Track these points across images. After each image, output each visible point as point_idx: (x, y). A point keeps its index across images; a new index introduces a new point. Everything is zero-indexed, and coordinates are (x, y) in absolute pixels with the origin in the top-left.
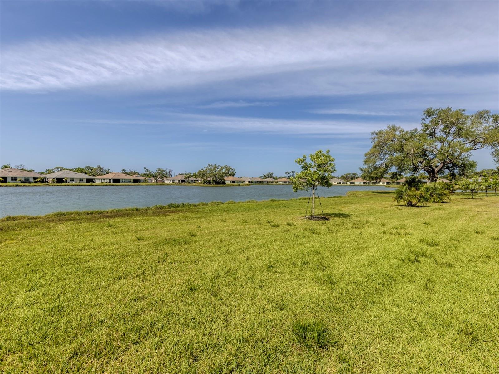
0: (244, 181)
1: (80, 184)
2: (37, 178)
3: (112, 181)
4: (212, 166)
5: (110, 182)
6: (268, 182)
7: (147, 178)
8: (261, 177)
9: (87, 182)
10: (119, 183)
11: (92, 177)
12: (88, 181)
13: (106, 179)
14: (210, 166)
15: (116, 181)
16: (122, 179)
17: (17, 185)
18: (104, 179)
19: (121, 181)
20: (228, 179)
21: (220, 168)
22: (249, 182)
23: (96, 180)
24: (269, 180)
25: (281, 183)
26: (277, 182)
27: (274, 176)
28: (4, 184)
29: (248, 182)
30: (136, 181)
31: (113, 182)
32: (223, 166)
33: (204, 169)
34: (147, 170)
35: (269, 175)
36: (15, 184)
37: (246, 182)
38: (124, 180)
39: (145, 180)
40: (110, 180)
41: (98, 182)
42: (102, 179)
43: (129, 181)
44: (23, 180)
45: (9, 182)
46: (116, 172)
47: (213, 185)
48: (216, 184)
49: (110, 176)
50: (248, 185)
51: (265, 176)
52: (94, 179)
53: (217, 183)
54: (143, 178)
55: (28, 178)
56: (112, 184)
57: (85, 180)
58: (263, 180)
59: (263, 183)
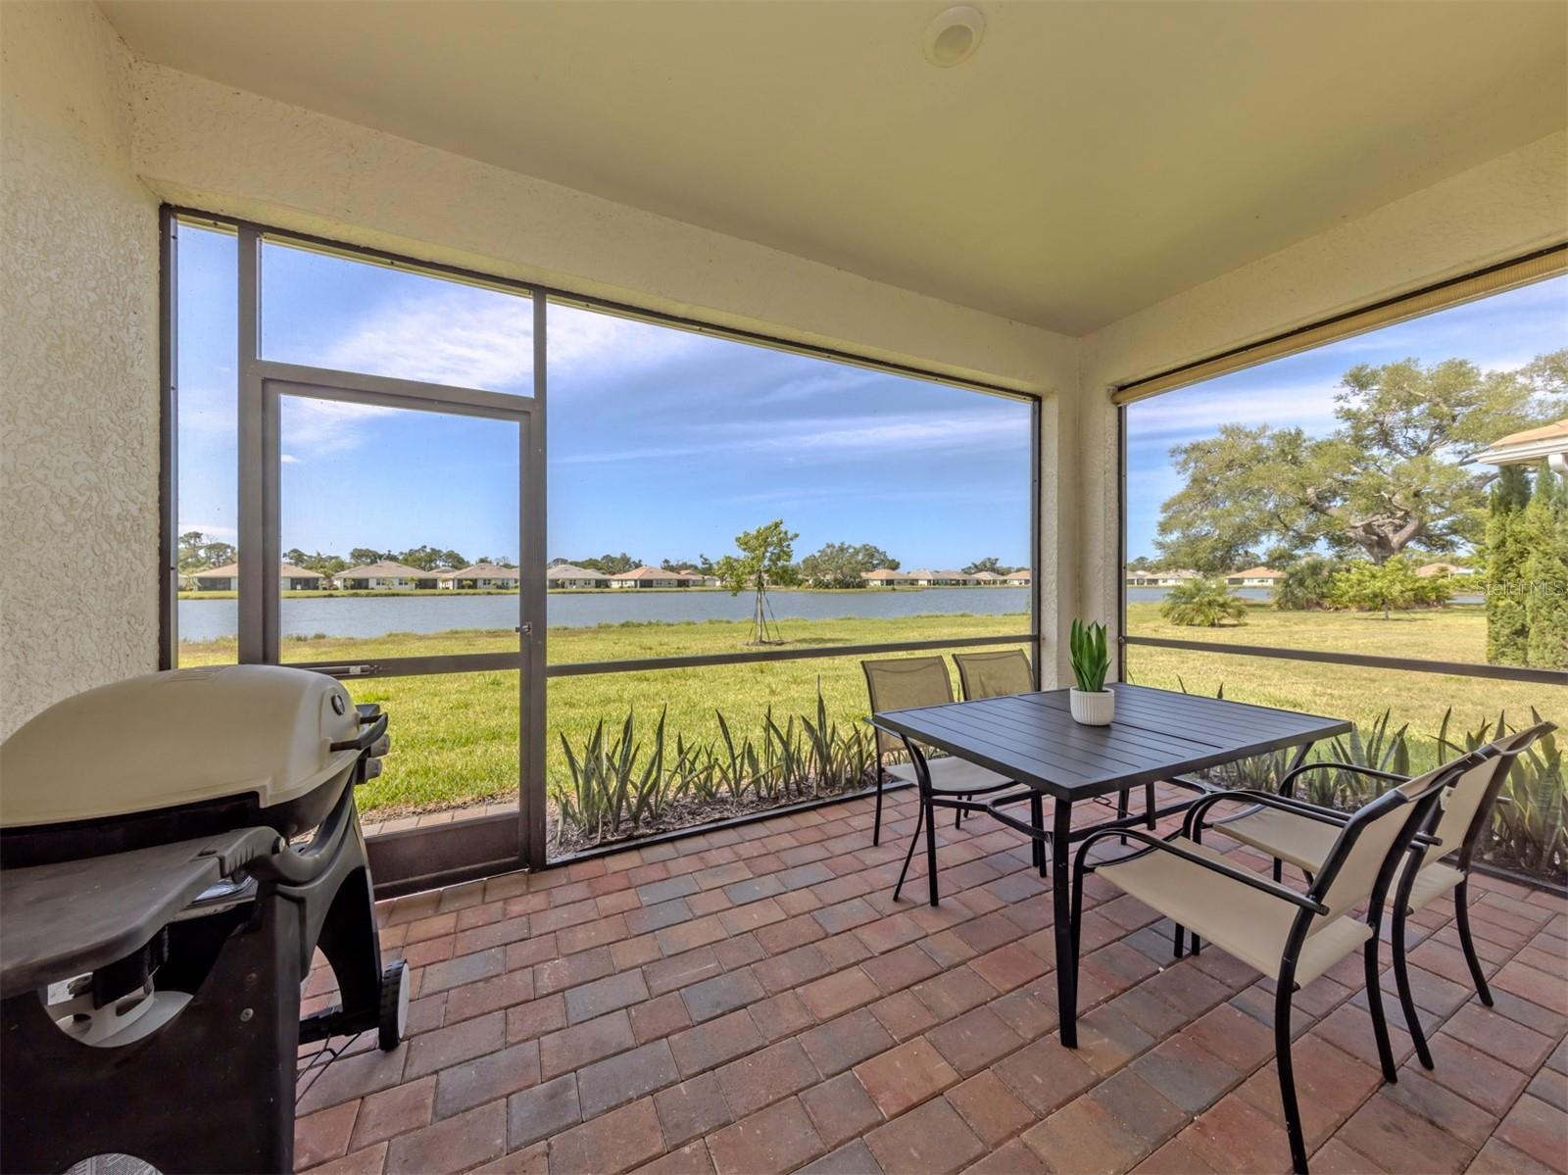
0: (917, 580)
1: (583, 590)
3: (638, 582)
4: (834, 547)
5: (636, 586)
6: (978, 583)
7: (706, 577)
8: (966, 571)
9: (597, 587)
10: (652, 586)
11: (607, 577)
12: (600, 583)
13: (630, 580)
14: (829, 546)
15: (646, 583)
16: (657, 580)
17: (489, 593)
18: (626, 580)
19: (654, 583)
20: (876, 577)
21: (851, 550)
22: (929, 581)
23: (612, 582)
24: (985, 576)
25: (1017, 583)
26: (1005, 581)
27: (1001, 564)
28: (473, 592)
29: (925, 583)
30: (682, 583)
31: (641, 586)
32: (858, 546)
33: (817, 555)
34: (706, 560)
35: (988, 565)
36: (486, 591)
37: (920, 582)
38: (660, 582)
39: (704, 581)
40: (636, 581)
41: (615, 585)
42: (622, 581)
43: (669, 582)
44: (500, 583)
46: (652, 564)
47: (834, 590)
48: (840, 588)
49: (636, 574)
50: (923, 588)
51: (976, 566)
52: (609, 580)
53: (843, 584)
54: (699, 577)
55: (509, 581)
56: (638, 589)
57: (593, 583)
58: (966, 577)
59: (965, 583)
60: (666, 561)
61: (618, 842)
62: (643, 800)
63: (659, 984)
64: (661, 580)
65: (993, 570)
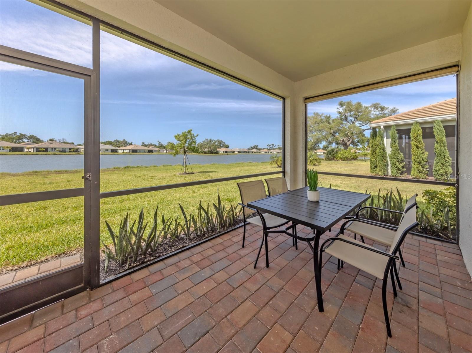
0: (235, 151)
1: (105, 153)
2: (72, 149)
3: (131, 151)
4: (208, 140)
5: (130, 152)
6: (253, 152)
7: (160, 149)
8: (249, 149)
9: (111, 152)
10: (137, 152)
11: (116, 148)
12: (112, 151)
13: (127, 150)
14: (206, 140)
15: (134, 151)
16: (140, 150)
17: (55, 154)
18: (125, 150)
19: (138, 151)
20: (222, 150)
21: (214, 141)
22: (238, 152)
23: (119, 150)
24: (254, 150)
25: (263, 153)
26: (260, 152)
27: (259, 147)
28: (45, 153)
29: (237, 152)
30: (150, 151)
31: (132, 152)
32: (216, 140)
33: (202, 142)
34: (160, 143)
35: (255, 147)
36: (53, 153)
37: (236, 152)
38: (140, 151)
39: (159, 150)
40: (130, 150)
41: (120, 152)
42: (123, 150)
43: (145, 151)
44: (61, 150)
45: (50, 152)
46: (137, 144)
47: (208, 154)
48: (210, 153)
49: (130, 147)
50: (237, 154)
51: (252, 147)
52: (117, 149)
53: (211, 152)
54: (157, 149)
55: (66, 148)
56: (131, 153)
57: (110, 151)
58: (249, 151)
59: (249, 152)
60: (143, 143)
61: (137, 266)
62: (148, 245)
63: (166, 334)
64: (141, 150)
65: (257, 149)
